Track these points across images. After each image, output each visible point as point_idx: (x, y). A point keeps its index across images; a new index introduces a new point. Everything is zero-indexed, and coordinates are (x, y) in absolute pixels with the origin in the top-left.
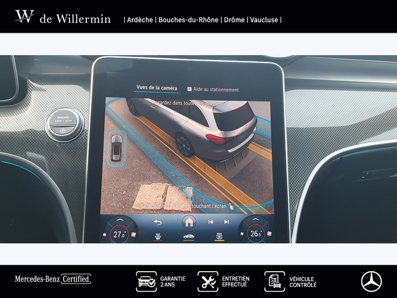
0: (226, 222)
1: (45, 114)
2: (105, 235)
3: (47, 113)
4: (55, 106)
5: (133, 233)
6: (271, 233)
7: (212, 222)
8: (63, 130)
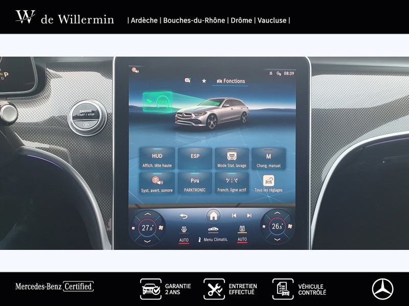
0: (248, 215)
1: (67, 107)
2: (133, 228)
3: (69, 106)
4: (76, 99)
5: (160, 226)
6: (291, 225)
7: (235, 216)
8: (86, 125)
